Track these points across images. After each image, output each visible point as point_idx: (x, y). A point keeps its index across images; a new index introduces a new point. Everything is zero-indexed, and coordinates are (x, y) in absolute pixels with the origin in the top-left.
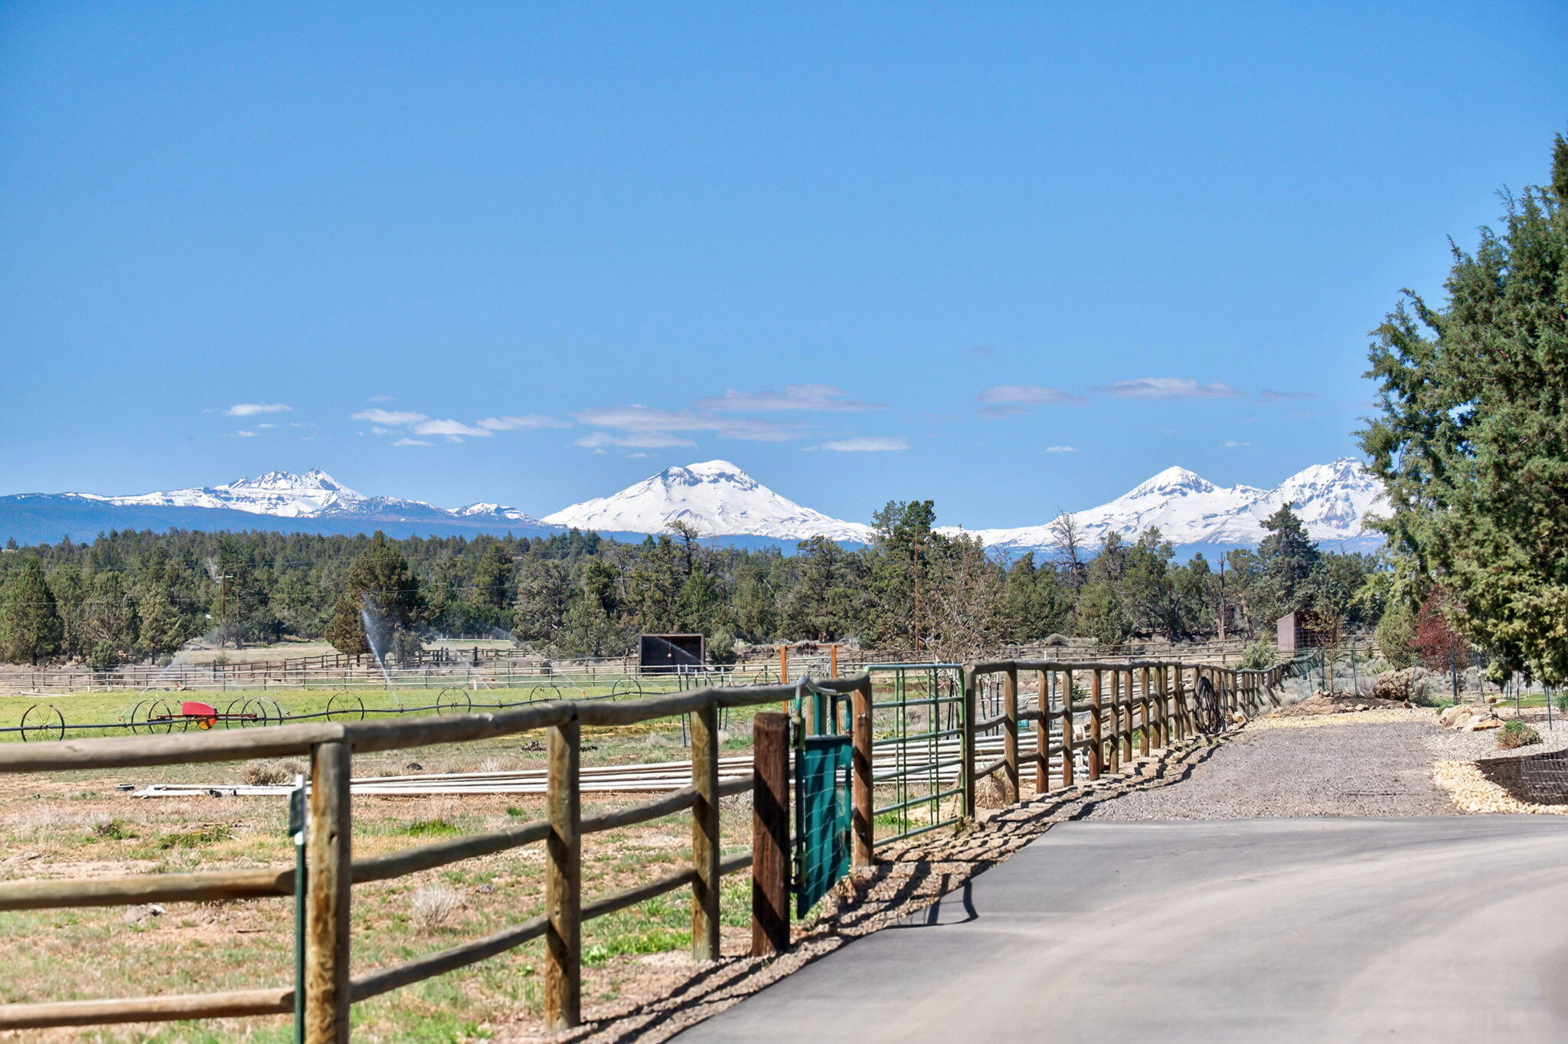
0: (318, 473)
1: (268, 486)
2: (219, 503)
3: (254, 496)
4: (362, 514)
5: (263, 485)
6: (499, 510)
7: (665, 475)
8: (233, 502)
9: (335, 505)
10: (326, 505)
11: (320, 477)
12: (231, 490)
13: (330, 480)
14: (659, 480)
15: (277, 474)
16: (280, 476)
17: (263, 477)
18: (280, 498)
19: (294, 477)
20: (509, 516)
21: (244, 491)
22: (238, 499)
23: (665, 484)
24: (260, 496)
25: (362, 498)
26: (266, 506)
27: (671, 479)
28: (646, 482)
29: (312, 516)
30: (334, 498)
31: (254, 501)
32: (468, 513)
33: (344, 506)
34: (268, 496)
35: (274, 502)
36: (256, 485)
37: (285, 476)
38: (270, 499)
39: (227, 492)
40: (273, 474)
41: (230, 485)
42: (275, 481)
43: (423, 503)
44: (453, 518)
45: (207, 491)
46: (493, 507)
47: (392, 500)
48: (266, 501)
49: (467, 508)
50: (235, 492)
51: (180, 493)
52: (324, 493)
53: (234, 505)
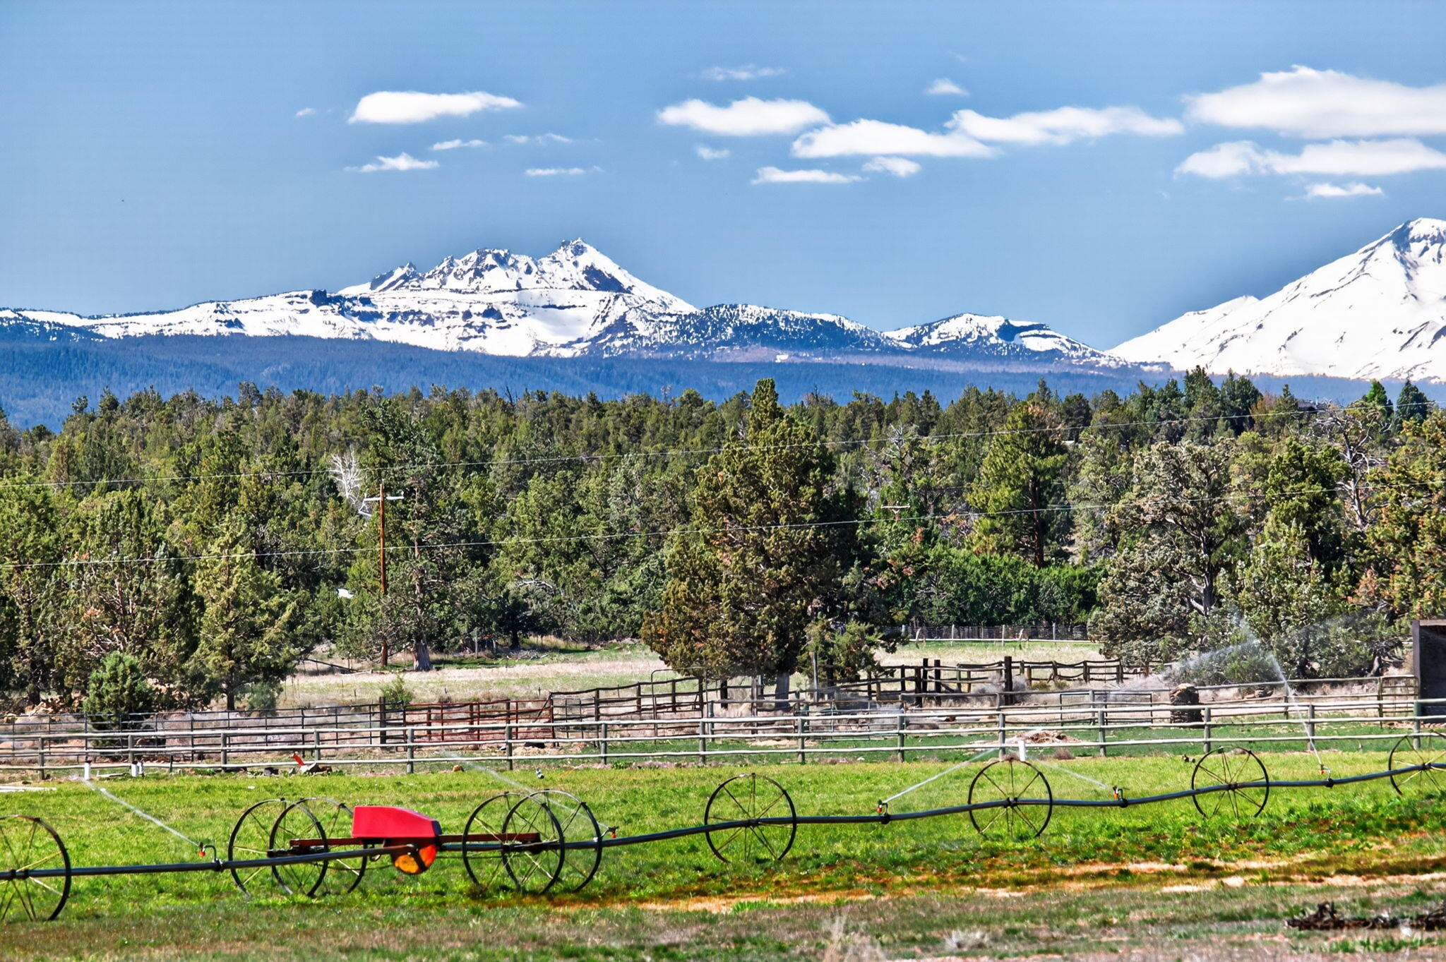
0: (578, 251)
1: (463, 284)
2: (347, 328)
3: (429, 309)
4: (688, 348)
5: (452, 282)
6: (1007, 331)
7: (1402, 240)
8: (382, 323)
9: (622, 325)
10: (600, 327)
11: (585, 260)
12: (376, 297)
13: (607, 266)
14: (1389, 249)
15: (482, 255)
16: (489, 260)
17: (451, 264)
18: (491, 312)
19: (523, 260)
20: (1034, 343)
21: (406, 299)
22: (393, 316)
23: (1403, 261)
24: (445, 307)
25: (685, 308)
26: (459, 332)
27: (1416, 248)
28: (1358, 256)
29: (567, 353)
30: (618, 309)
31: (429, 321)
32: (934, 340)
33: (642, 329)
34: (462, 308)
35: (477, 321)
36: (434, 283)
37: (502, 261)
38: (467, 315)
39: (366, 301)
40: (474, 256)
41: (375, 284)
42: (478, 273)
43: (828, 318)
44: (903, 352)
45: (320, 298)
46: (993, 324)
47: (752, 313)
48: (459, 320)
49: (931, 327)
50: (385, 300)
51: (259, 304)
52: (594, 299)
53: (381, 331)
